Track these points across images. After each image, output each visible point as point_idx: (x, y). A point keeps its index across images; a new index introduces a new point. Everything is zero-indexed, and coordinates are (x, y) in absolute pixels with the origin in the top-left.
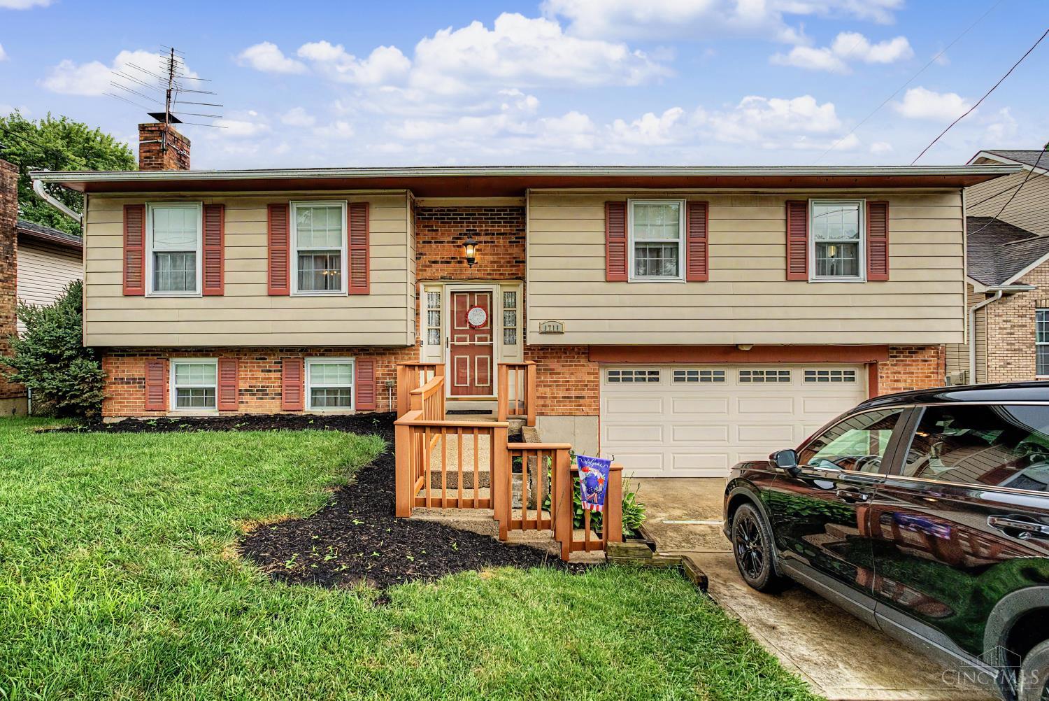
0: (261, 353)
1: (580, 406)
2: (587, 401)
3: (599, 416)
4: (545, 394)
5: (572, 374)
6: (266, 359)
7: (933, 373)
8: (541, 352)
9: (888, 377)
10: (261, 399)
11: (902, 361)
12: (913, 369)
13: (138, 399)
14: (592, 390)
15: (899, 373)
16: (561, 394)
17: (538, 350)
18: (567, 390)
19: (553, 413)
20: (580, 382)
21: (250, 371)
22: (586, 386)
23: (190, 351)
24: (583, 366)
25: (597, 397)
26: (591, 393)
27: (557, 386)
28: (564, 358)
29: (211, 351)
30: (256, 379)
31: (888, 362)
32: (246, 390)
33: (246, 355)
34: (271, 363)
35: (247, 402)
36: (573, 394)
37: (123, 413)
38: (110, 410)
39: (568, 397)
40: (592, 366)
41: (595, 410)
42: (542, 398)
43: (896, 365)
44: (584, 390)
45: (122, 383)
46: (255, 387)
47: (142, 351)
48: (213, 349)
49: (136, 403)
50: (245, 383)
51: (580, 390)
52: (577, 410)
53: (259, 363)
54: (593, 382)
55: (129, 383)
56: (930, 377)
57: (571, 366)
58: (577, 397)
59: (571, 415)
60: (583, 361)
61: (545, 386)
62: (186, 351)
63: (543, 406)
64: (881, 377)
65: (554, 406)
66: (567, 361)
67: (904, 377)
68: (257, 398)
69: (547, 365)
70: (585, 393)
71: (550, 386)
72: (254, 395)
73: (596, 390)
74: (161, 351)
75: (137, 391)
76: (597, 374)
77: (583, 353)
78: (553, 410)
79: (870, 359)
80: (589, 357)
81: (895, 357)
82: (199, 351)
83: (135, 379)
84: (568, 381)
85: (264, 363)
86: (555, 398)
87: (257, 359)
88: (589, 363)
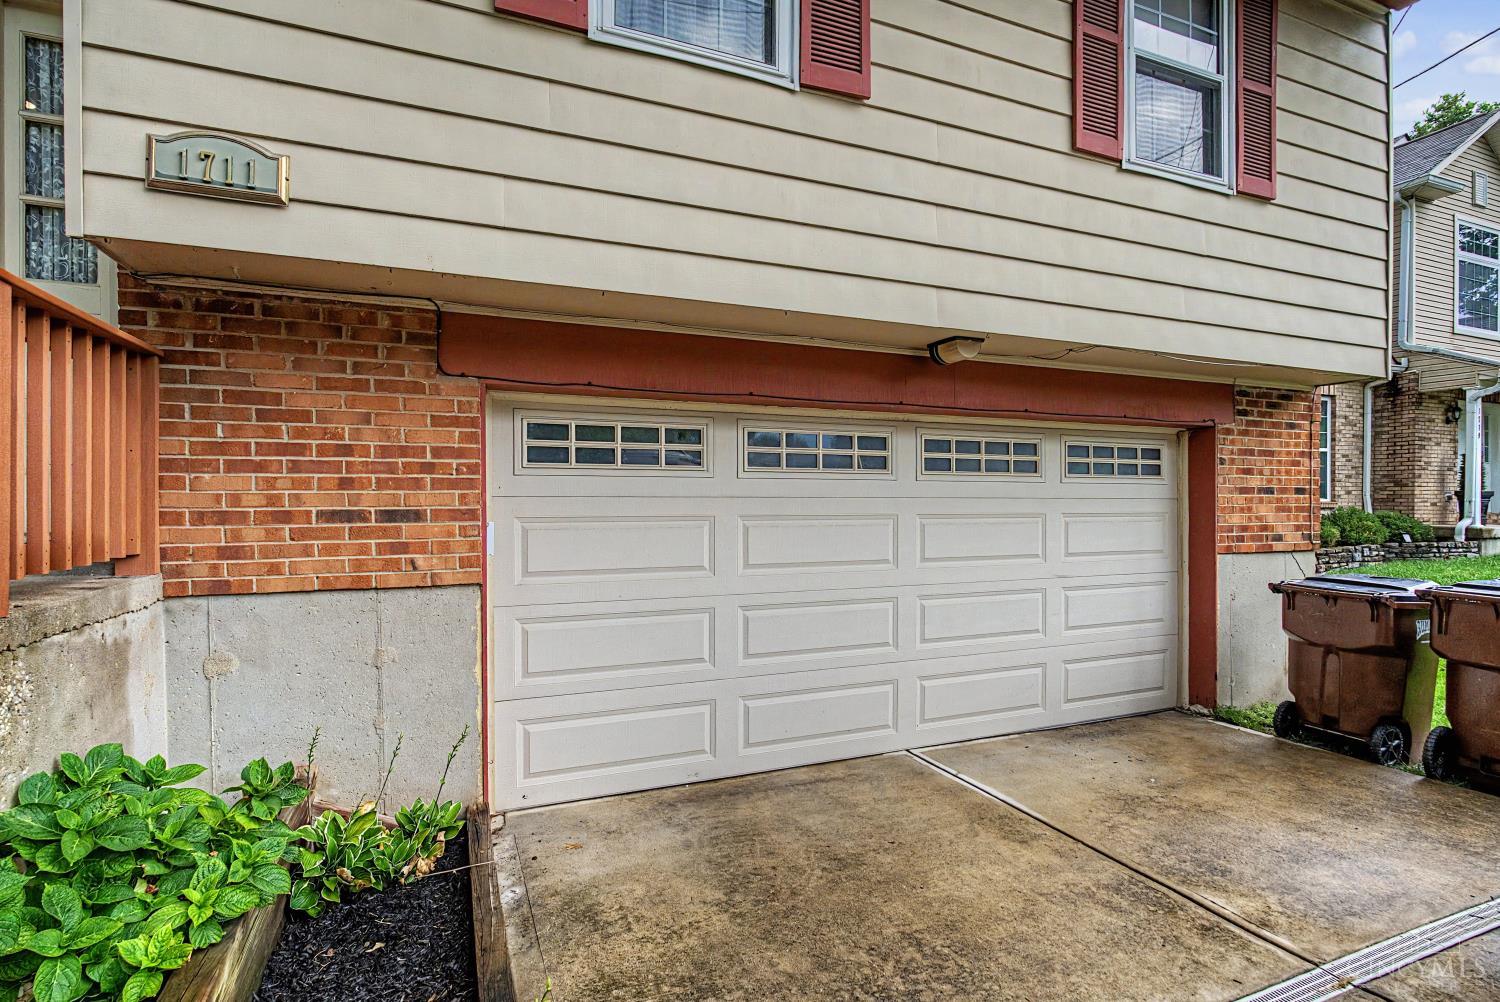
1: (404, 548)
2: (433, 529)
3: (482, 586)
4: (235, 500)
5: (366, 419)
7: (1302, 454)
8: (215, 319)
9: (1232, 461)
11: (1256, 424)
12: (1274, 444)
14: (453, 484)
15: (1251, 453)
16: (315, 500)
17: (198, 305)
18: (344, 484)
19: (276, 582)
20: (403, 451)
22: (429, 468)
24: (417, 388)
25: (472, 515)
26: (452, 499)
27: (295, 467)
28: (331, 350)
31: (1232, 426)
36: (370, 500)
39: (349, 516)
40: (455, 393)
41: (465, 563)
42: (223, 518)
43: (1245, 433)
44: (418, 484)
51: (399, 484)
52: (388, 565)
54: (460, 453)
56: (1297, 464)
57: (362, 385)
58: (389, 516)
59: (359, 587)
60: (413, 369)
61: (231, 467)
63: (223, 553)
64: (1222, 462)
65: (281, 552)
66: (342, 368)
67: (1259, 461)
69: (244, 379)
70: (425, 499)
71: (260, 467)
73: (470, 484)
76: (473, 422)
77: (413, 338)
78: (275, 570)
79: (1193, 416)
80: (437, 356)
81: (1244, 413)
84: (348, 450)
86: (286, 517)
88: (440, 380)
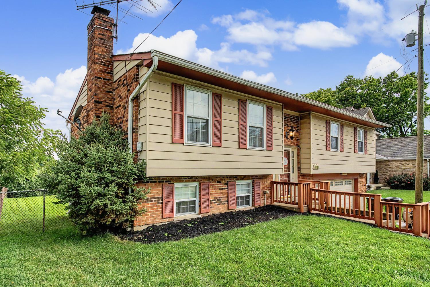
0: (218, 179)
6: (221, 182)
7: (365, 181)
9: (359, 183)
10: (219, 204)
13: (156, 211)
15: (361, 181)
21: (215, 189)
23: (186, 179)
29: (197, 178)
30: (217, 193)
32: (213, 200)
33: (212, 180)
34: (223, 184)
35: (213, 207)
37: (148, 222)
38: (140, 221)
45: (147, 201)
46: (216, 198)
47: (160, 179)
48: (197, 177)
49: (155, 214)
50: (212, 196)
53: (218, 185)
55: (151, 201)
62: (185, 179)
68: (218, 204)
72: (216, 202)
74: (171, 179)
75: (157, 206)
81: (360, 176)
82: (191, 178)
83: (155, 198)
85: (220, 184)
87: (217, 182)
